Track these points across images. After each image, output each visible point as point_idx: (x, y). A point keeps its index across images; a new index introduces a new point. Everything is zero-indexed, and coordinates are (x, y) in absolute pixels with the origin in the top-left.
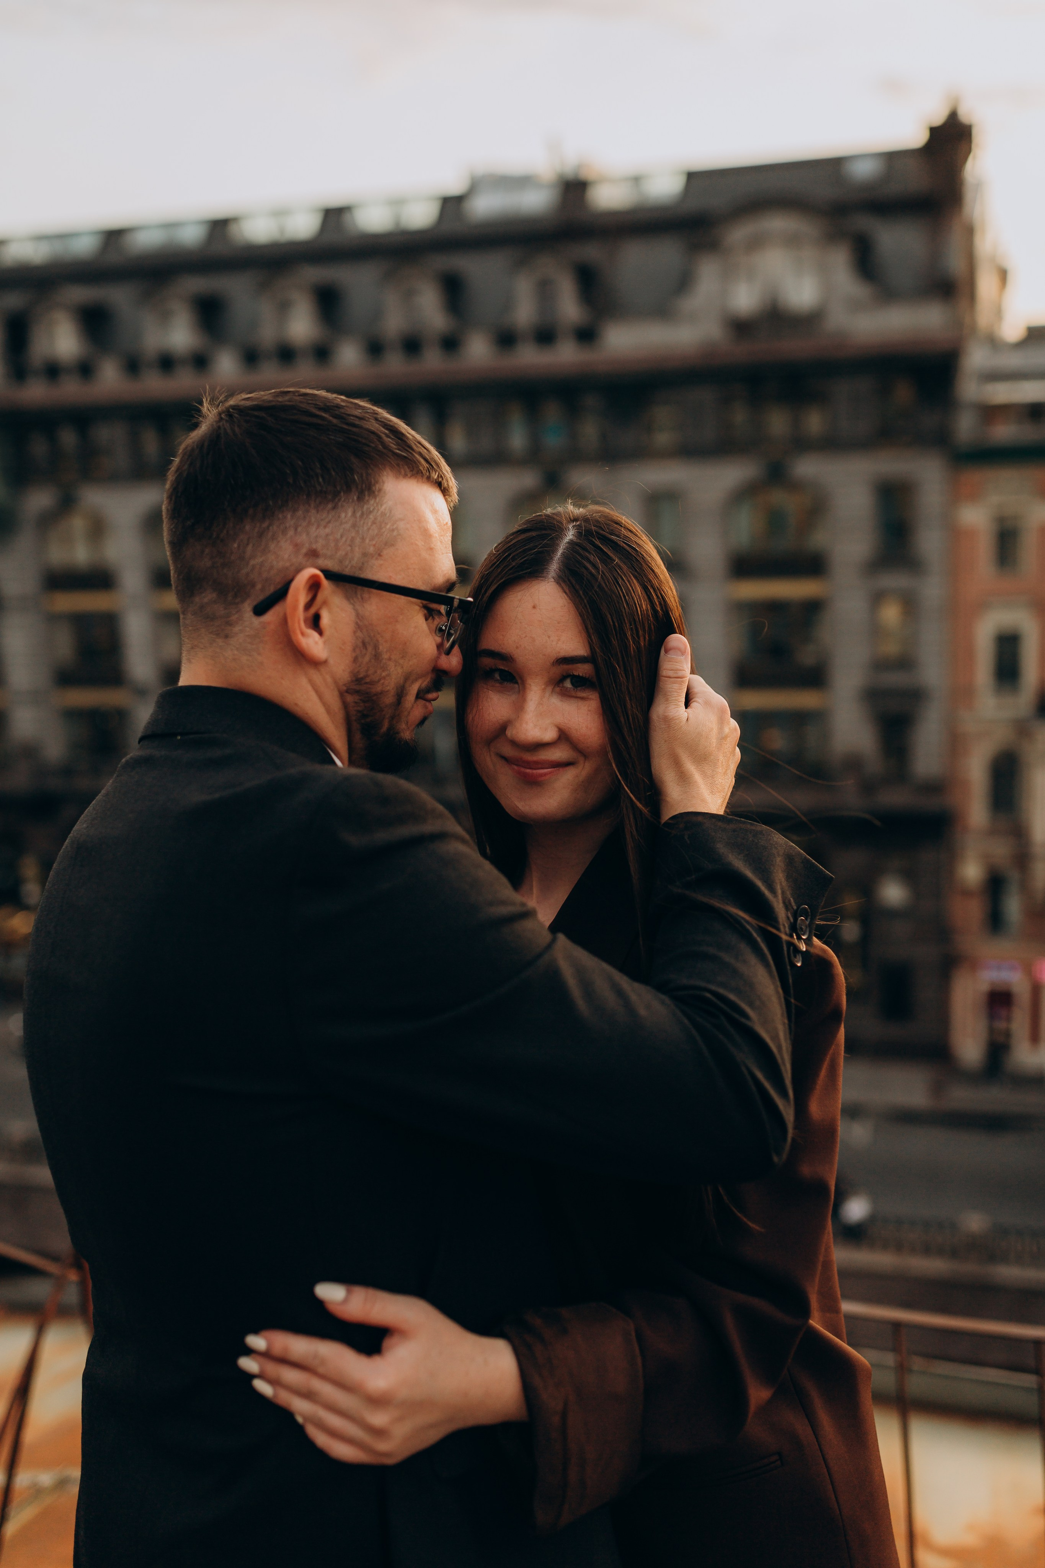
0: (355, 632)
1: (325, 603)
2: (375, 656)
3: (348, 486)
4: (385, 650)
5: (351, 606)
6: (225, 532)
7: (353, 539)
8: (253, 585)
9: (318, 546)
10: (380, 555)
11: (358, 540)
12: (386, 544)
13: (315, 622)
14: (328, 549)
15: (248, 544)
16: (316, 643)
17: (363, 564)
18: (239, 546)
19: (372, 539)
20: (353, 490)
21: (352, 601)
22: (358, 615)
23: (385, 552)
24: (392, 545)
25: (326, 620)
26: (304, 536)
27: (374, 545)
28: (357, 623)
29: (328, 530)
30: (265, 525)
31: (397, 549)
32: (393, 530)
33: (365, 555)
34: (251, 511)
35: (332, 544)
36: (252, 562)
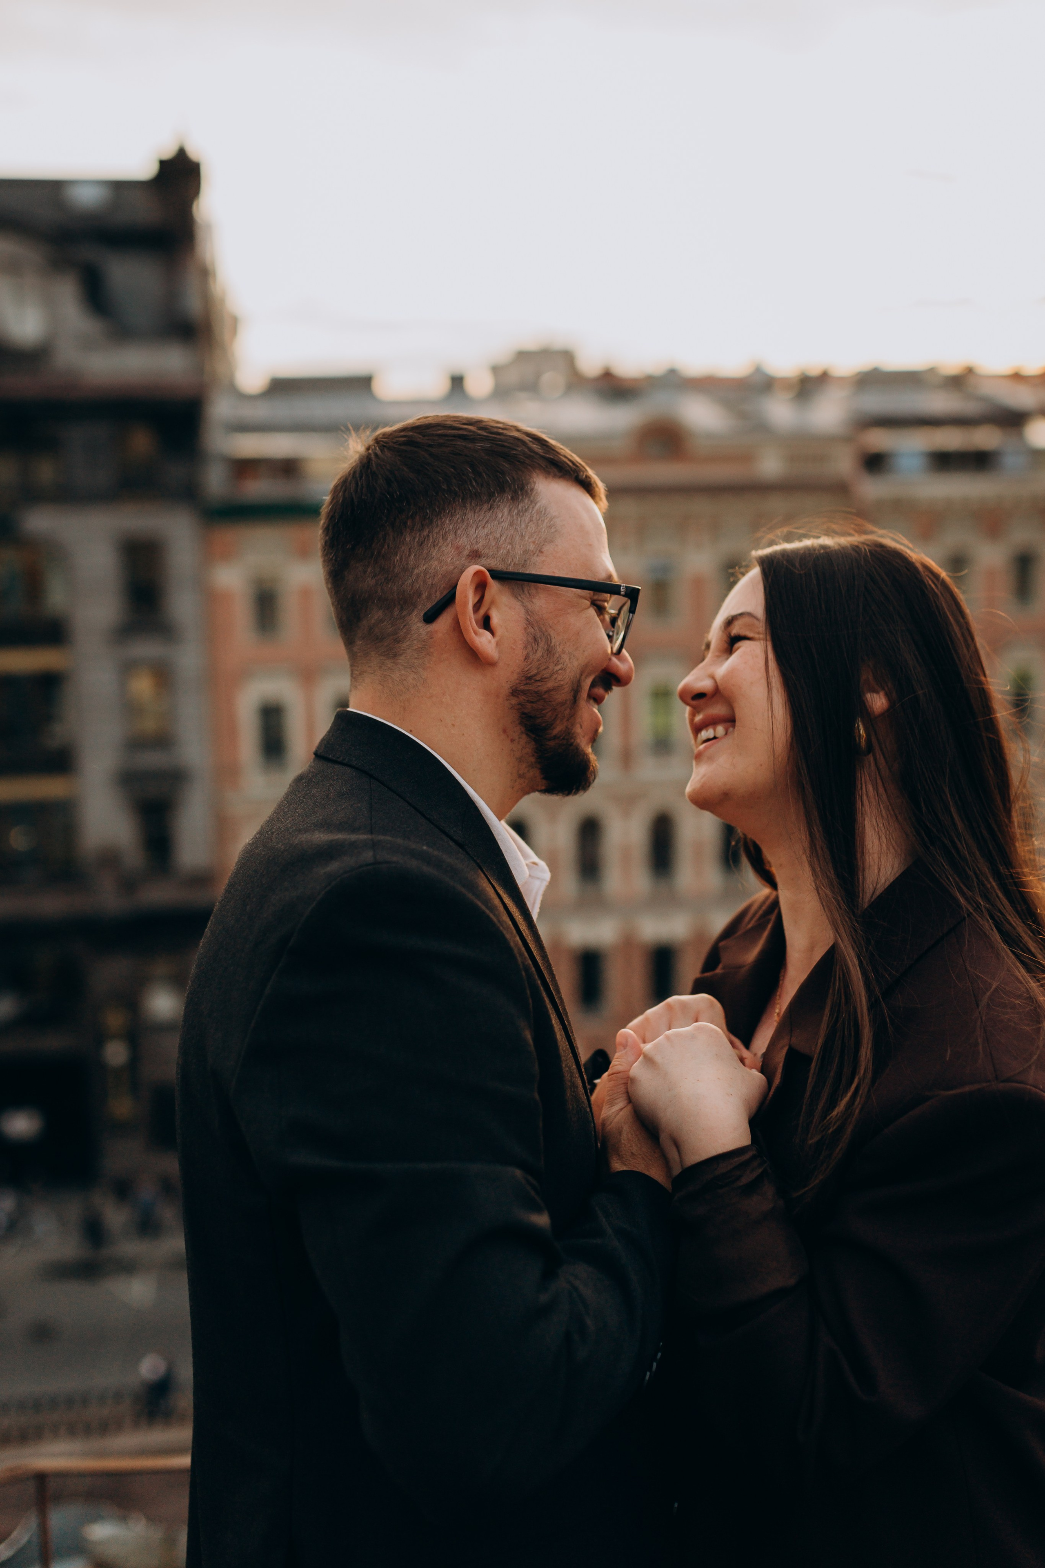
0: (525, 629)
1: (493, 602)
2: (548, 650)
3: (502, 488)
4: (558, 644)
5: (519, 603)
6: (386, 547)
7: (512, 537)
8: (420, 595)
9: (479, 546)
10: (541, 552)
11: (517, 538)
12: (545, 540)
13: (486, 623)
14: (489, 548)
15: (409, 556)
16: (490, 642)
17: (525, 561)
18: (401, 559)
19: (531, 536)
20: (507, 490)
21: (520, 598)
22: (527, 611)
23: (545, 549)
24: (551, 541)
25: (496, 619)
26: (464, 538)
27: (534, 542)
28: (527, 620)
29: (486, 531)
30: (425, 533)
31: (557, 545)
32: (550, 527)
33: (526, 552)
34: (409, 523)
35: (493, 544)
36: (416, 571)
